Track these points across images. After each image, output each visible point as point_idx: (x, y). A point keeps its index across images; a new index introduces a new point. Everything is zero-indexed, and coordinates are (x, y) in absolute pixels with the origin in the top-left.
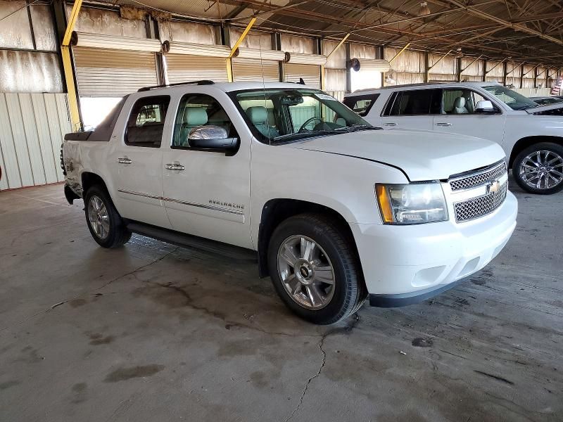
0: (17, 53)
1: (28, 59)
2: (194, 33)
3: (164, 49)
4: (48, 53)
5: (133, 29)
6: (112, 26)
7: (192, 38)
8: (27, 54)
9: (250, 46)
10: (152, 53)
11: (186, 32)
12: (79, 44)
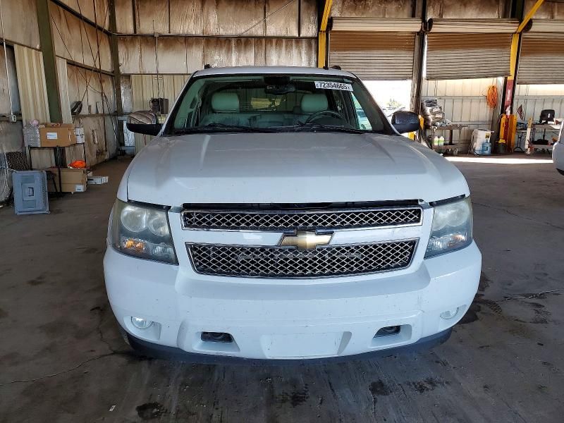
0: (284, 40)
1: (292, 45)
2: (474, 7)
3: (425, 28)
4: (309, 39)
5: (397, 9)
6: (375, 8)
7: (470, 13)
8: (292, 41)
9: (557, 17)
10: (413, 33)
11: (463, 7)
12: (334, 28)
